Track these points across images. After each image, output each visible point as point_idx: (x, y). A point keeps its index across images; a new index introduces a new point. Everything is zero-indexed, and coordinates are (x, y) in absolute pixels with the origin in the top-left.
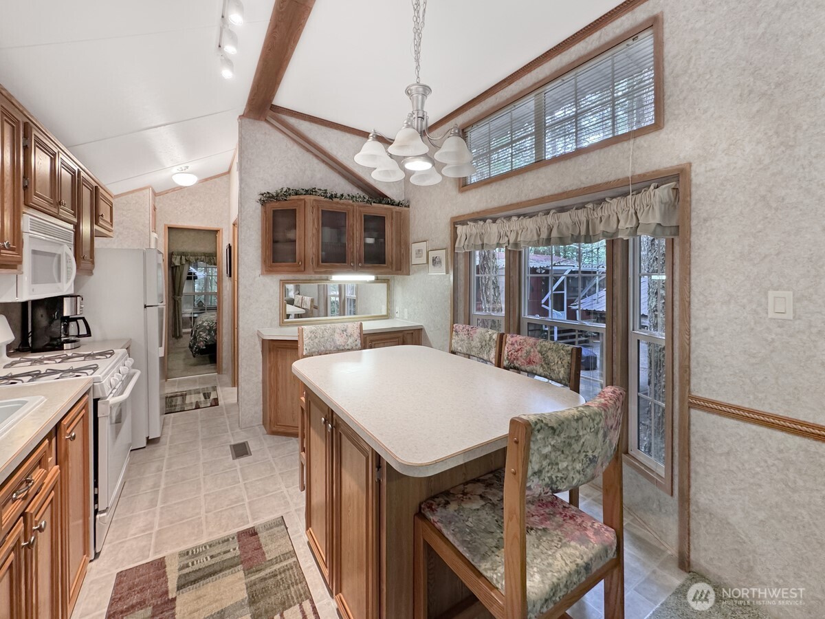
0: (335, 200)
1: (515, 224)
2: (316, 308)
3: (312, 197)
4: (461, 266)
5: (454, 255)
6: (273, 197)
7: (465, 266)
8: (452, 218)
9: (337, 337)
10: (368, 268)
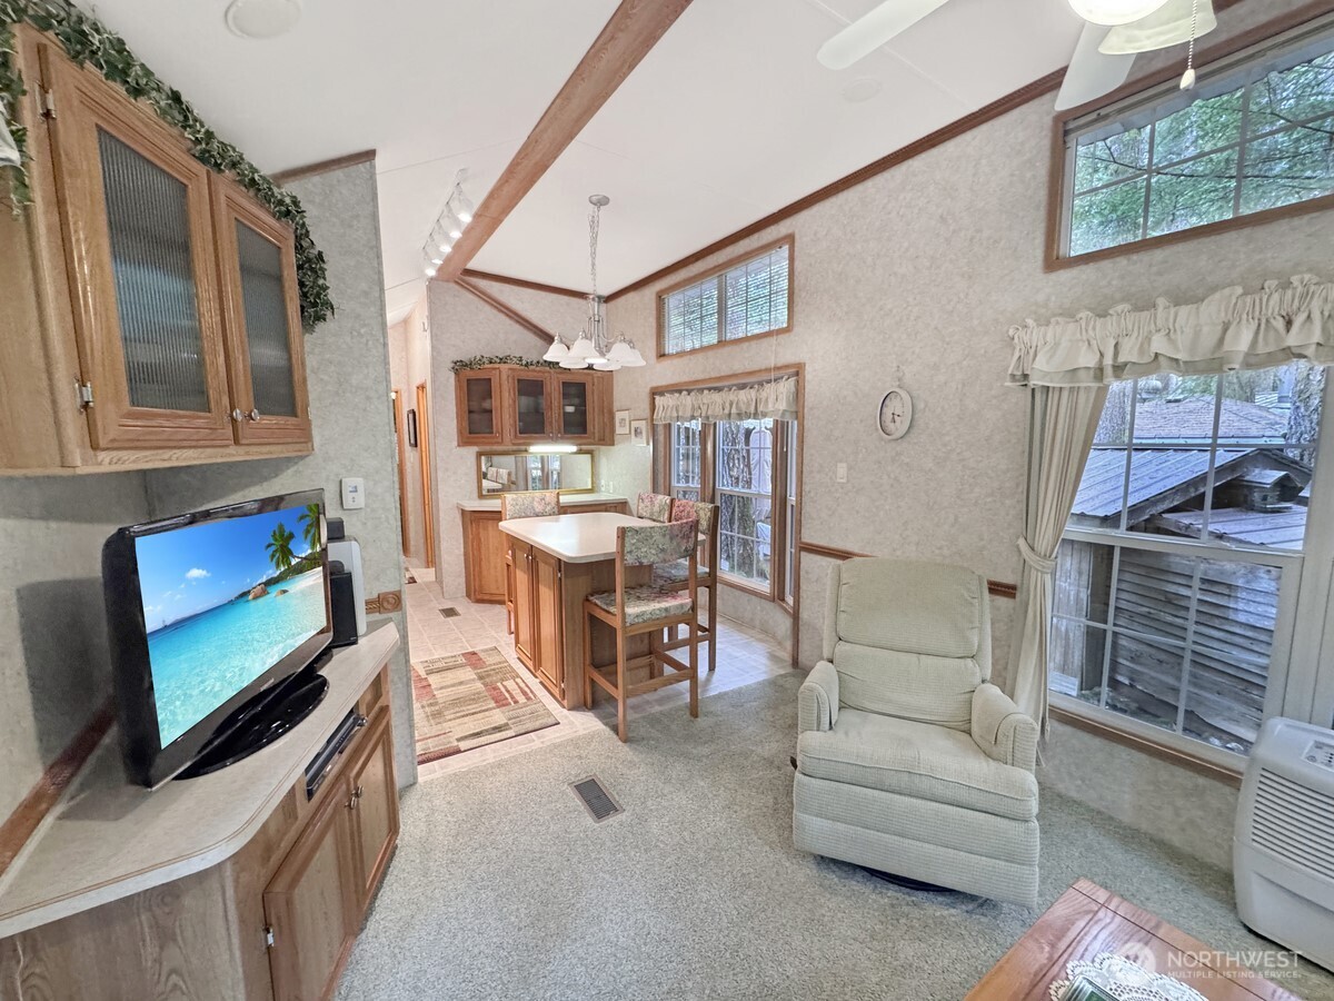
0: (531, 367)
1: (707, 397)
2: (513, 483)
3: (506, 366)
4: (661, 438)
5: (654, 428)
6: (466, 365)
7: (665, 438)
8: (652, 388)
9: (536, 504)
10: (568, 438)
